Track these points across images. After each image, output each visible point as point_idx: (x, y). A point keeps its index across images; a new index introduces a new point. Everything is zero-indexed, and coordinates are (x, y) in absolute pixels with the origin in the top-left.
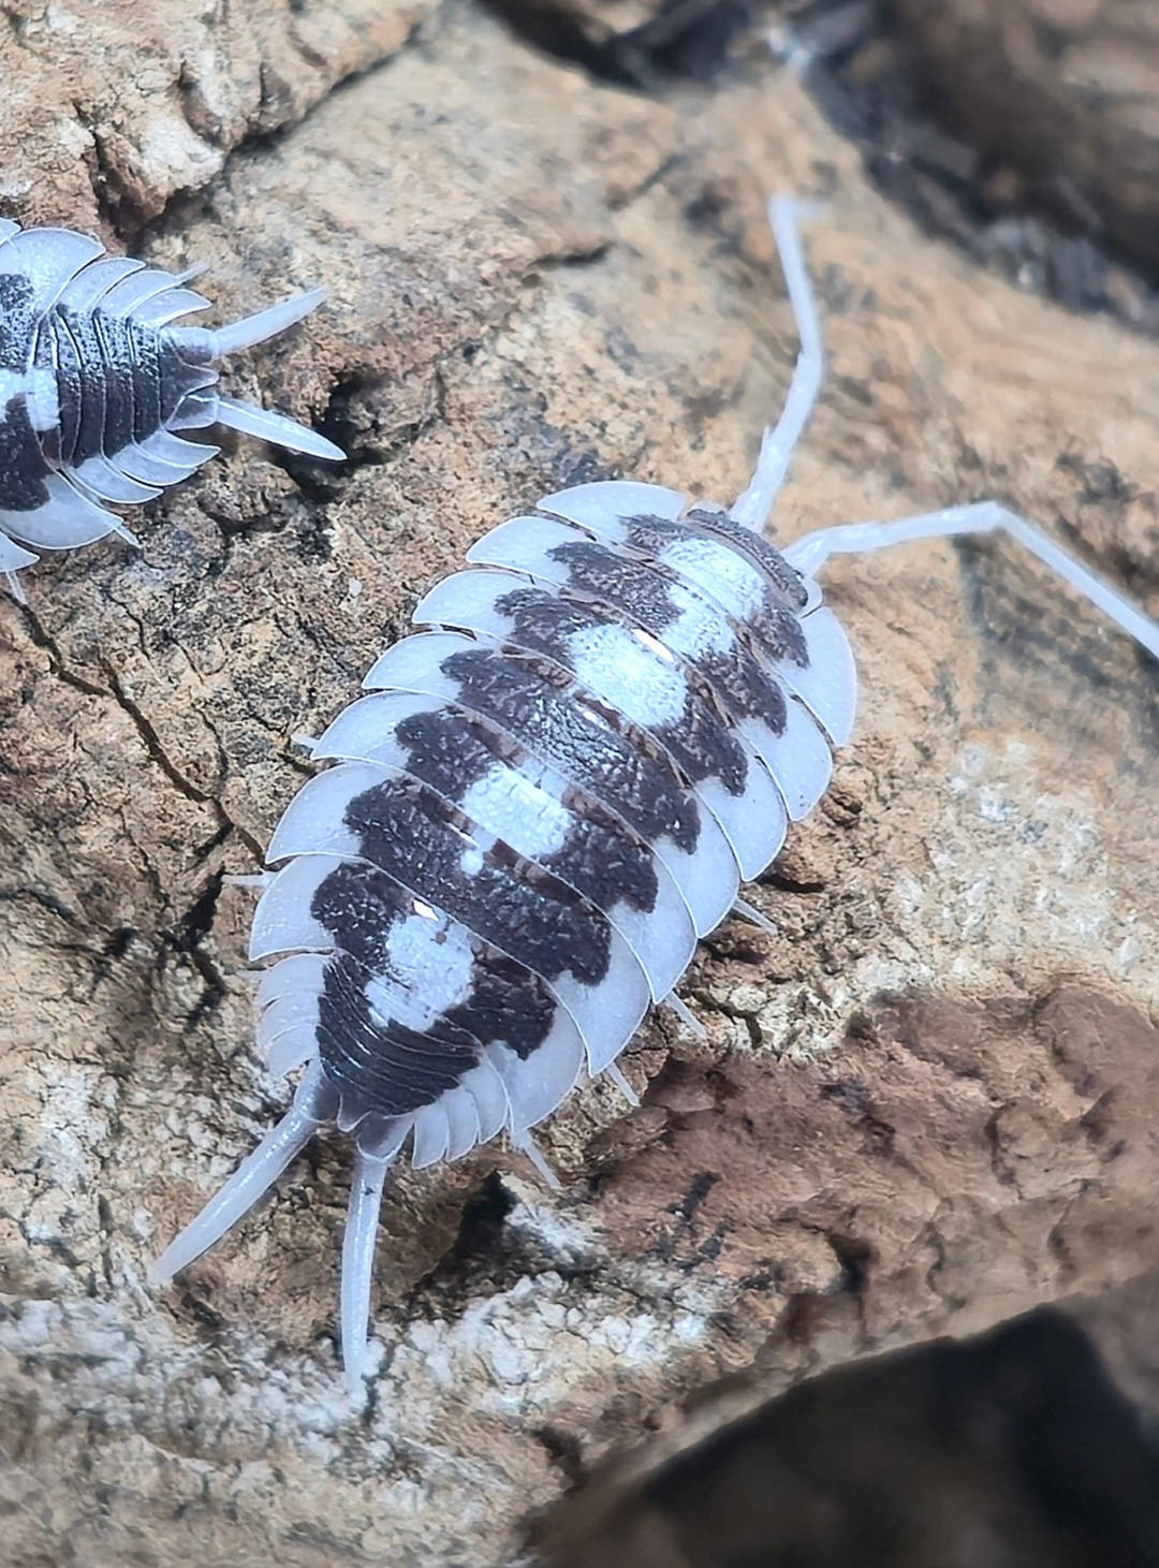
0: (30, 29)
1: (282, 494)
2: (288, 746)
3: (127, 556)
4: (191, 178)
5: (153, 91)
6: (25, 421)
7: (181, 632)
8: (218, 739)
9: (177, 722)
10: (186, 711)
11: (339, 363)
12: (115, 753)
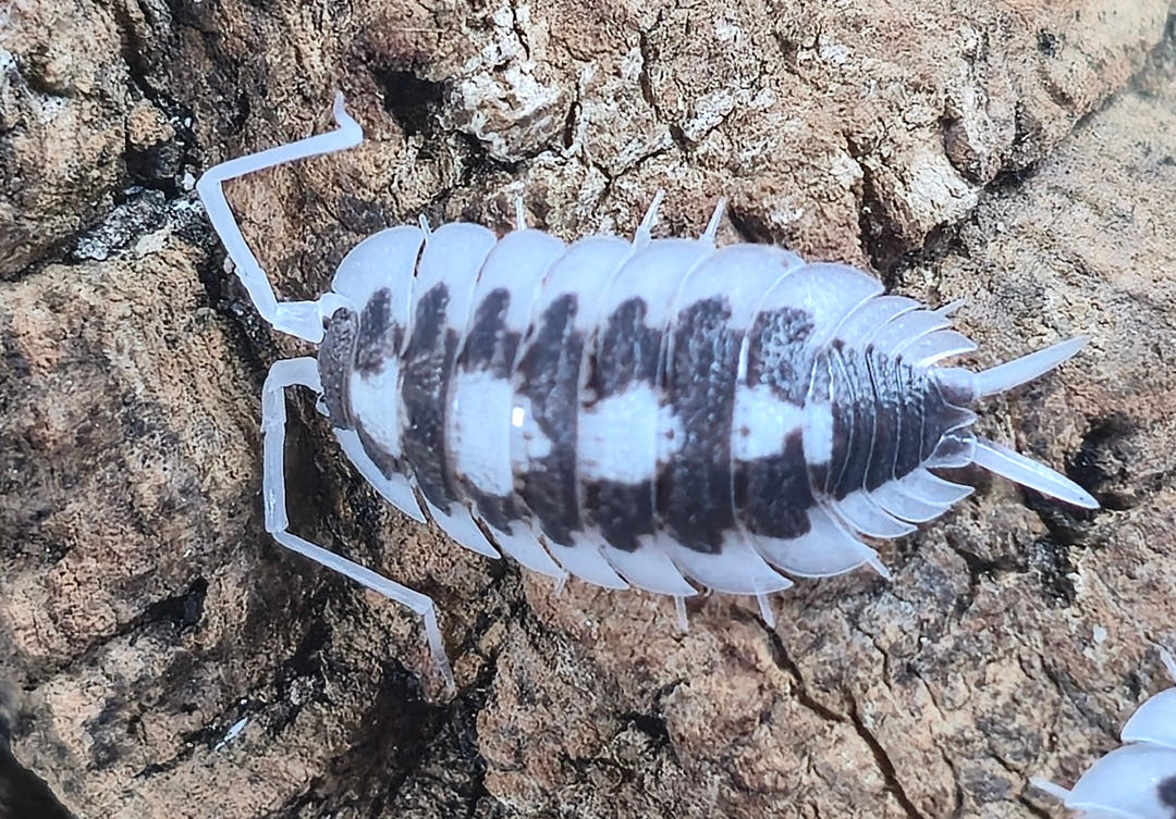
0: (802, 55)
1: (1032, 536)
2: (1026, 788)
3: (876, 587)
4: (950, 213)
5: (919, 126)
6: (801, 452)
7: (924, 666)
8: (956, 776)
9: (918, 755)
10: (926, 746)
11: (1094, 410)
12: (851, 782)
